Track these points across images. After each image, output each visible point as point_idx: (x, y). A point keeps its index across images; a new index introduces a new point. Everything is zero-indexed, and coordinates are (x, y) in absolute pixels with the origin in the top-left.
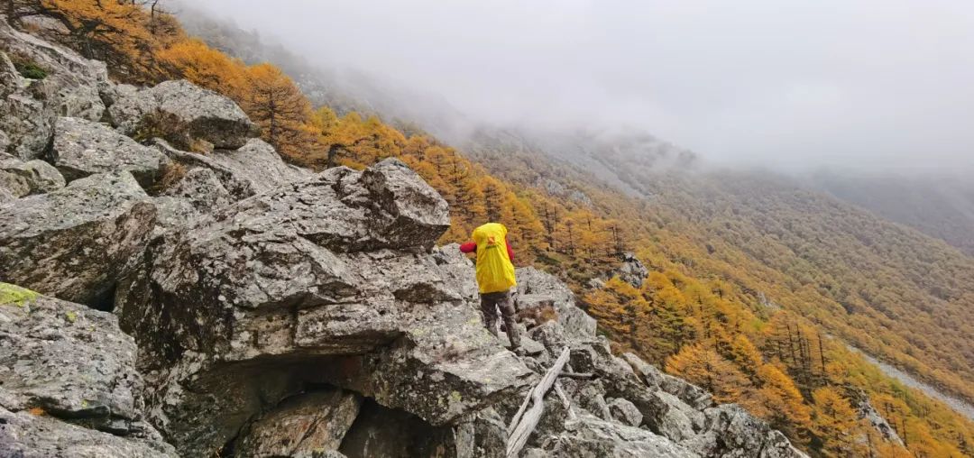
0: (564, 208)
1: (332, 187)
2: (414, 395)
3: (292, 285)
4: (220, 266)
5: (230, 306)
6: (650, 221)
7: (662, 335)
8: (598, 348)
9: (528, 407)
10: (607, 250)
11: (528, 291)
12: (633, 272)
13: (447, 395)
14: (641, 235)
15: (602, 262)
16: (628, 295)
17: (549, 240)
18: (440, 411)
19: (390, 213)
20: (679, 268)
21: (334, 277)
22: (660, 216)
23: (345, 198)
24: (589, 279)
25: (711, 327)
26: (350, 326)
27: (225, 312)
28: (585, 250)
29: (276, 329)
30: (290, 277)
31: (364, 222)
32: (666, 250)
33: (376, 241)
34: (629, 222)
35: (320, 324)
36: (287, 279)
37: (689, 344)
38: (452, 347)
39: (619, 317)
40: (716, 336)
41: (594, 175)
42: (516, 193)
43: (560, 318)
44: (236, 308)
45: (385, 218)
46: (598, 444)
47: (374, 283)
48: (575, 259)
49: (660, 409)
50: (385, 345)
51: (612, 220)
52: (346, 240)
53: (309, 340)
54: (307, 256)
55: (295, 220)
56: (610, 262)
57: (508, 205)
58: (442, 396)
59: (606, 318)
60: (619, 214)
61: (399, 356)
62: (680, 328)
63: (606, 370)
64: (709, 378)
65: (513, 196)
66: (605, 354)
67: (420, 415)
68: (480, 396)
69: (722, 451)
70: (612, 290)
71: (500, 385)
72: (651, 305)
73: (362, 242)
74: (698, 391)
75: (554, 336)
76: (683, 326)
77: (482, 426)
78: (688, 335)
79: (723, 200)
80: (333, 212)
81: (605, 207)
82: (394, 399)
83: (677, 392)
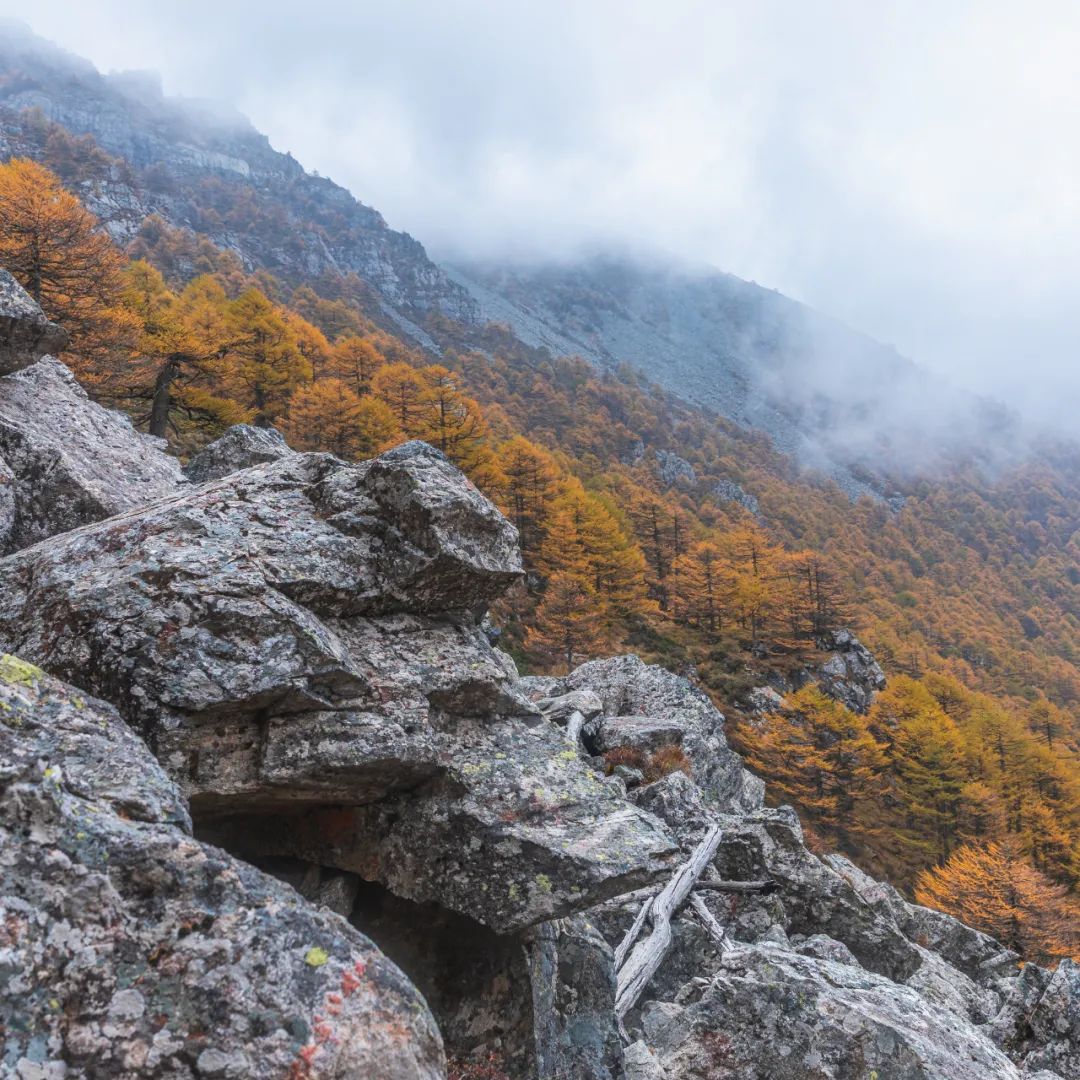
0: (694, 519)
1: (306, 493)
2: (462, 880)
3: (265, 674)
4: (134, 636)
5: (153, 706)
6: (893, 558)
7: (911, 821)
8: (778, 831)
9: (642, 934)
10: (793, 621)
11: (625, 709)
12: (851, 676)
13: (526, 881)
14: (873, 590)
15: (782, 649)
16: (837, 727)
17: (659, 593)
18: (513, 909)
19: (420, 547)
20: (955, 671)
21: (335, 662)
22: (917, 548)
23: (335, 517)
24: (748, 689)
25: (1025, 810)
26: (358, 750)
27: (145, 717)
28: (743, 620)
29: (228, 750)
30: (259, 658)
31: (370, 562)
32: (927, 626)
33: (391, 598)
34: (846, 559)
35: (306, 744)
36: (256, 663)
37: (971, 845)
38: (532, 798)
39: (815, 778)
40: (1035, 831)
41: (768, 445)
42: (583, 479)
43: (694, 769)
44: (165, 711)
45: (412, 558)
46: (787, 990)
47: (393, 676)
48: (719, 639)
49: (902, 962)
50: (407, 791)
51: (807, 553)
52: (342, 595)
53: (284, 772)
54: (288, 622)
55: (256, 556)
56: (798, 650)
57: (564, 508)
58: (516, 882)
59: (784, 779)
60: (823, 539)
61: (436, 811)
62: (953, 806)
63: (792, 877)
64: (1015, 922)
65: (575, 486)
66: (791, 844)
67: (474, 915)
68: (588, 883)
69: (1026, 1044)
70: (798, 716)
71: (623, 866)
72: (887, 752)
73: (367, 599)
74: (987, 944)
75: (681, 807)
76: (958, 802)
77: (571, 948)
78: (968, 822)
79: (1063, 515)
80: (322, 544)
81: (791, 521)
82: (424, 885)
83: (939, 945)
